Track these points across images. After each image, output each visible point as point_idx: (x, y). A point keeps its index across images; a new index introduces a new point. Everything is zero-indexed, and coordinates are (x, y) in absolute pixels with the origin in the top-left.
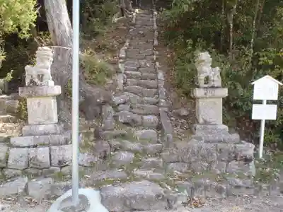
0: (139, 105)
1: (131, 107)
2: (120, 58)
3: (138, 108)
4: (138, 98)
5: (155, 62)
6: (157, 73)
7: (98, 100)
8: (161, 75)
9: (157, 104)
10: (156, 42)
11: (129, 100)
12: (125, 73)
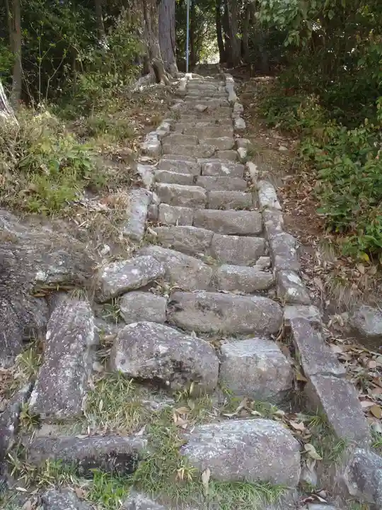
0: (202, 295)
1: (171, 304)
2: (144, 153)
3: (202, 307)
4: (201, 266)
5: (244, 162)
6: (255, 191)
7: (41, 275)
8: (268, 194)
9: (271, 289)
10: (240, 123)
11: (166, 276)
12: (153, 189)
